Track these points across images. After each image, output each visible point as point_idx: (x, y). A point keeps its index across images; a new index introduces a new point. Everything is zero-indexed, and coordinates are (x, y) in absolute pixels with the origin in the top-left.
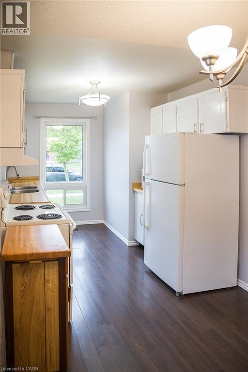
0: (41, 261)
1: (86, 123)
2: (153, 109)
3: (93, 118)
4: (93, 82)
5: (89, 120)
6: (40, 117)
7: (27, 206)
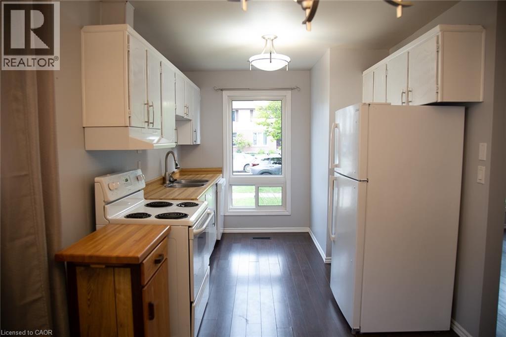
0: (104, 266)
1: (285, 96)
2: (365, 72)
3: (294, 89)
4: (267, 37)
5: (290, 92)
6: (222, 90)
7: (162, 202)
